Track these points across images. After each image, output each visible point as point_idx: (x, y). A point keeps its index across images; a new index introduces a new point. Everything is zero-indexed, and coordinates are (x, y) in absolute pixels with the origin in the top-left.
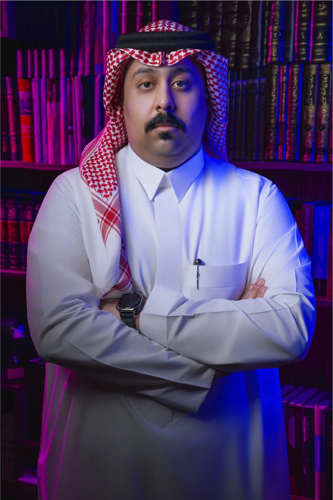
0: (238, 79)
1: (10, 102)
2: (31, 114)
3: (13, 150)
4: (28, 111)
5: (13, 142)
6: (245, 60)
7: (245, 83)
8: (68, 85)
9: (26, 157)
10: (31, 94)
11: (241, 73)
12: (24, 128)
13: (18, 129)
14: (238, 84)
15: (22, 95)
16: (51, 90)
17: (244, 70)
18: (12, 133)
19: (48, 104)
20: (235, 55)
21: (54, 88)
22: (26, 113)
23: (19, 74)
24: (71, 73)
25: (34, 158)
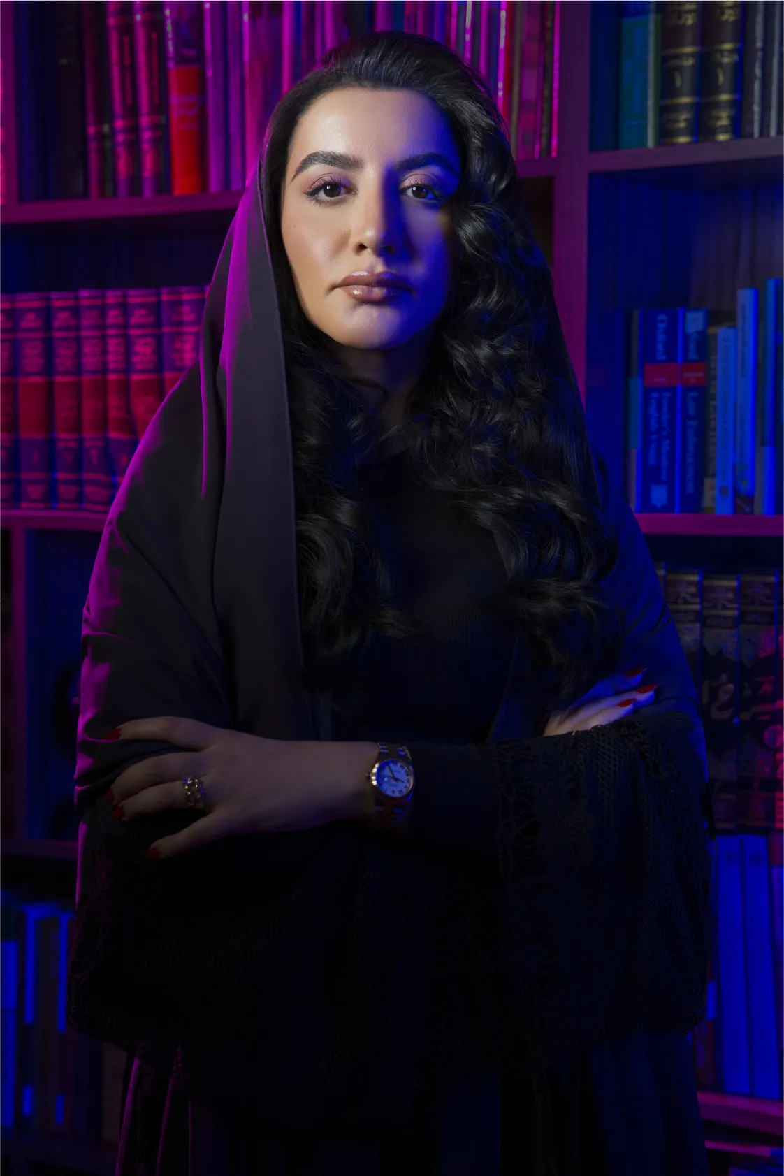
1: (141, 35)
2: (198, 58)
3: (149, 169)
4: (190, 53)
5: (146, 146)
9: (183, 185)
12: (179, 103)
13: (161, 106)
18: (145, 120)
22: (183, 61)
25: (204, 184)
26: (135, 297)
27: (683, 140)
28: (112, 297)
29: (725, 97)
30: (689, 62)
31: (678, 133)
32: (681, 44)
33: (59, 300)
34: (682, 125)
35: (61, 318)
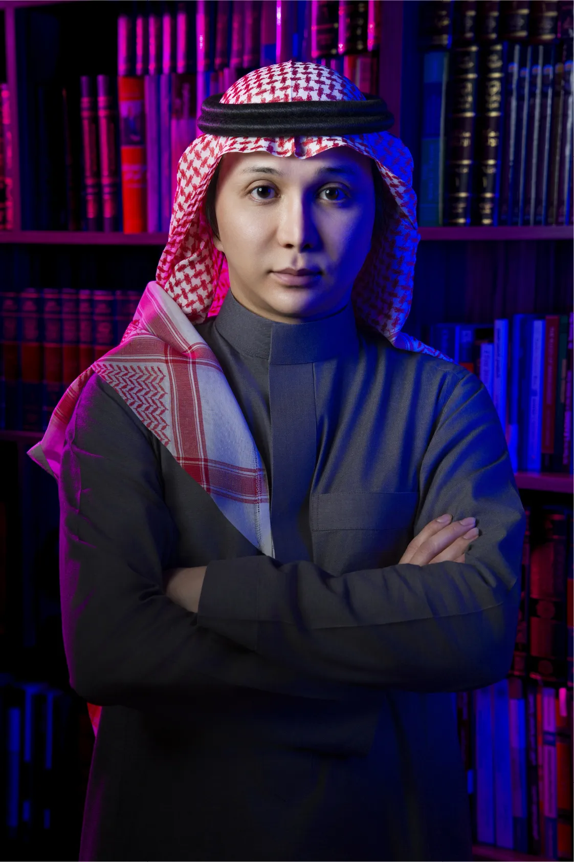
0: (535, 62)
1: (103, 123)
2: (142, 142)
3: (108, 212)
4: (135, 138)
5: (107, 197)
6: (547, 25)
7: (550, 70)
8: (212, 84)
9: (130, 226)
10: (143, 106)
11: (541, 48)
12: (129, 170)
13: (116, 172)
14: (534, 72)
15: (125, 108)
16: (180, 95)
17: (546, 44)
18: (106, 181)
19: (174, 123)
20: (528, 16)
21: (186, 93)
22: (131, 143)
23: (122, 67)
24: (218, 61)
25: (144, 227)
26: (100, 296)
27: (462, 221)
28: (84, 295)
29: (489, 195)
30: (465, 171)
31: (458, 216)
32: (462, 158)
33: (49, 294)
34: (460, 211)
35: (50, 306)
